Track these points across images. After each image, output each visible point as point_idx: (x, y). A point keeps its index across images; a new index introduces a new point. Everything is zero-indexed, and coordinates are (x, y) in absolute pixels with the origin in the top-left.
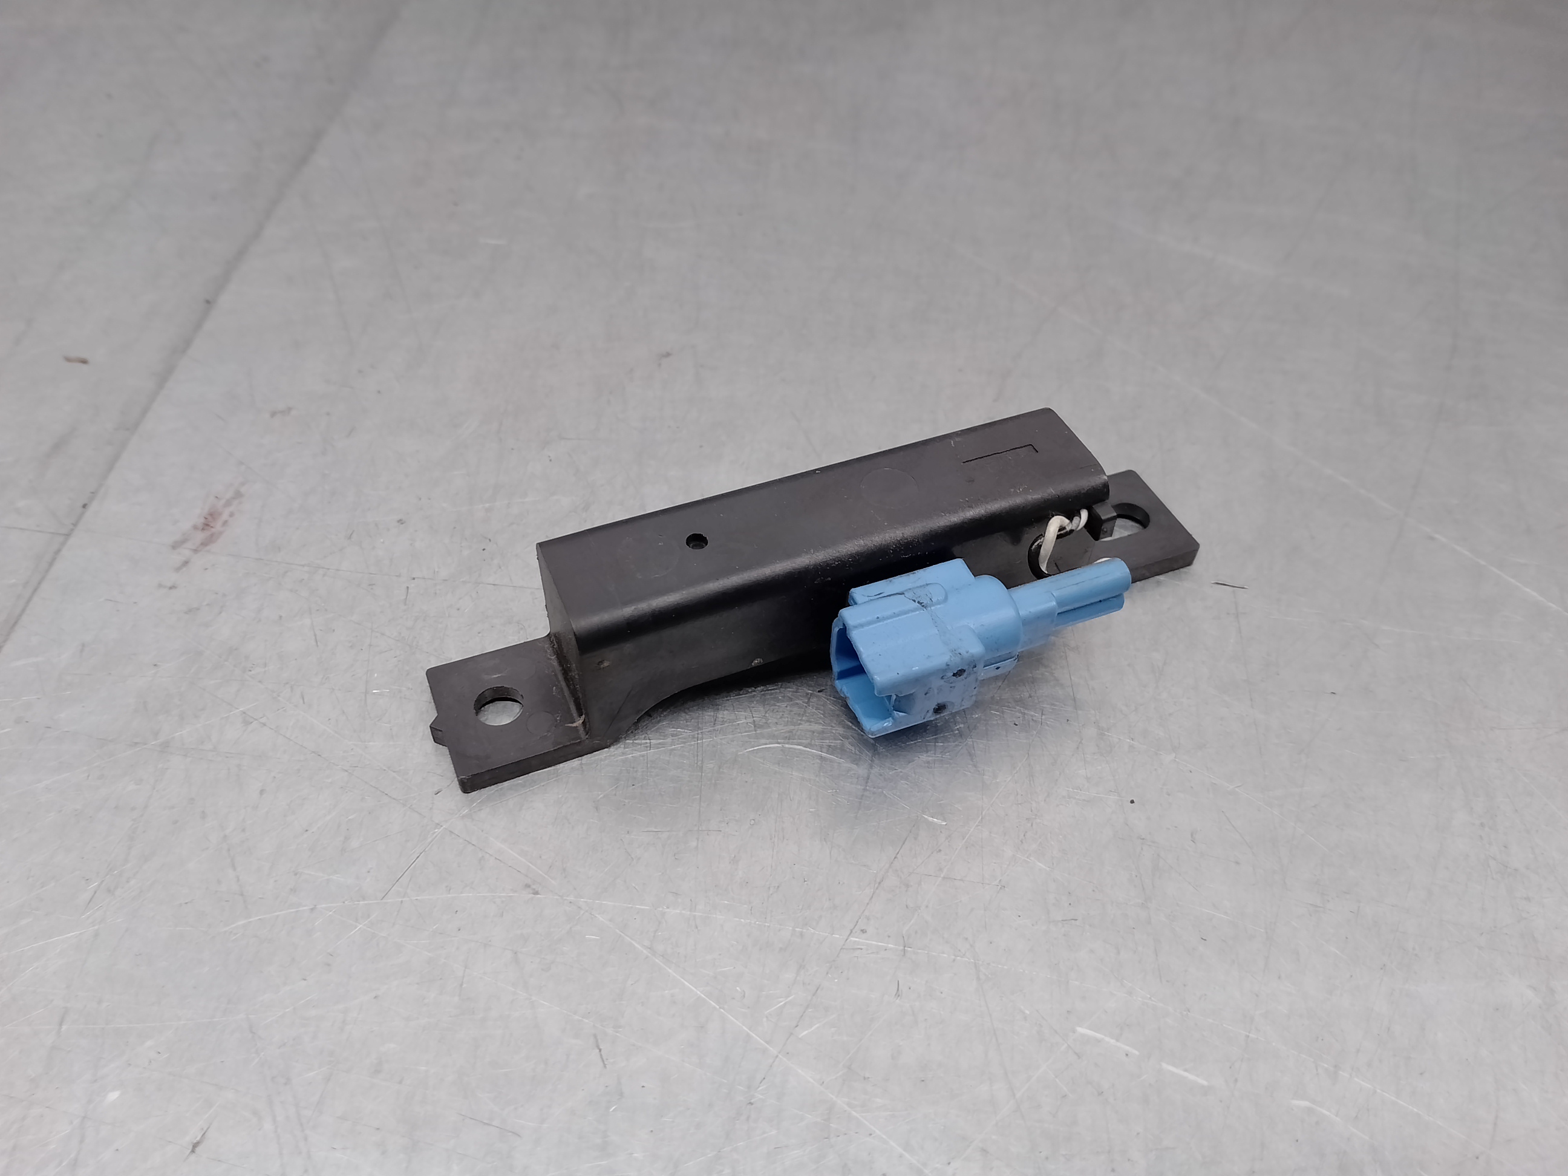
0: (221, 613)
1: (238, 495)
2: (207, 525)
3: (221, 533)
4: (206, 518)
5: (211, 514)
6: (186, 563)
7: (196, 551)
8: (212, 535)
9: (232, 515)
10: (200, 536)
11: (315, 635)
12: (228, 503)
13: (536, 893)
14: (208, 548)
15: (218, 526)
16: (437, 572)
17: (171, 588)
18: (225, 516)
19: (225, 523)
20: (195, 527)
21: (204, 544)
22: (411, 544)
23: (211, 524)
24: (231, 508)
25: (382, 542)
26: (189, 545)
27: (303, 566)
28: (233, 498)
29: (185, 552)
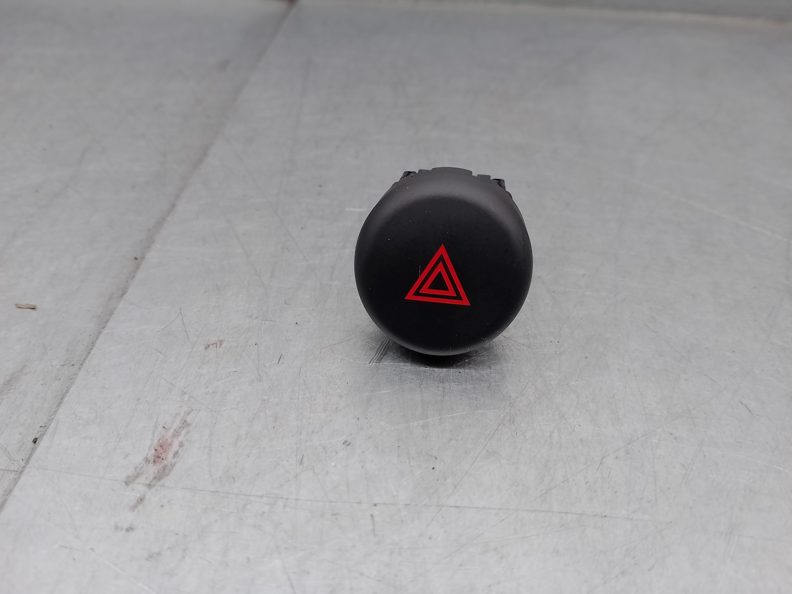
0: (184, 557)
1: (185, 424)
2: (159, 457)
3: (173, 465)
4: (156, 450)
5: (161, 446)
6: (141, 500)
7: (150, 486)
8: (164, 468)
9: (181, 445)
10: (152, 470)
11: (290, 580)
12: (177, 433)
14: (162, 482)
15: (169, 458)
16: (396, 495)
17: (127, 530)
18: (175, 448)
19: (176, 454)
20: (147, 460)
21: (159, 477)
22: (362, 467)
23: (163, 456)
24: (180, 438)
25: (335, 466)
26: (142, 479)
27: (261, 497)
28: (182, 428)
29: (139, 488)
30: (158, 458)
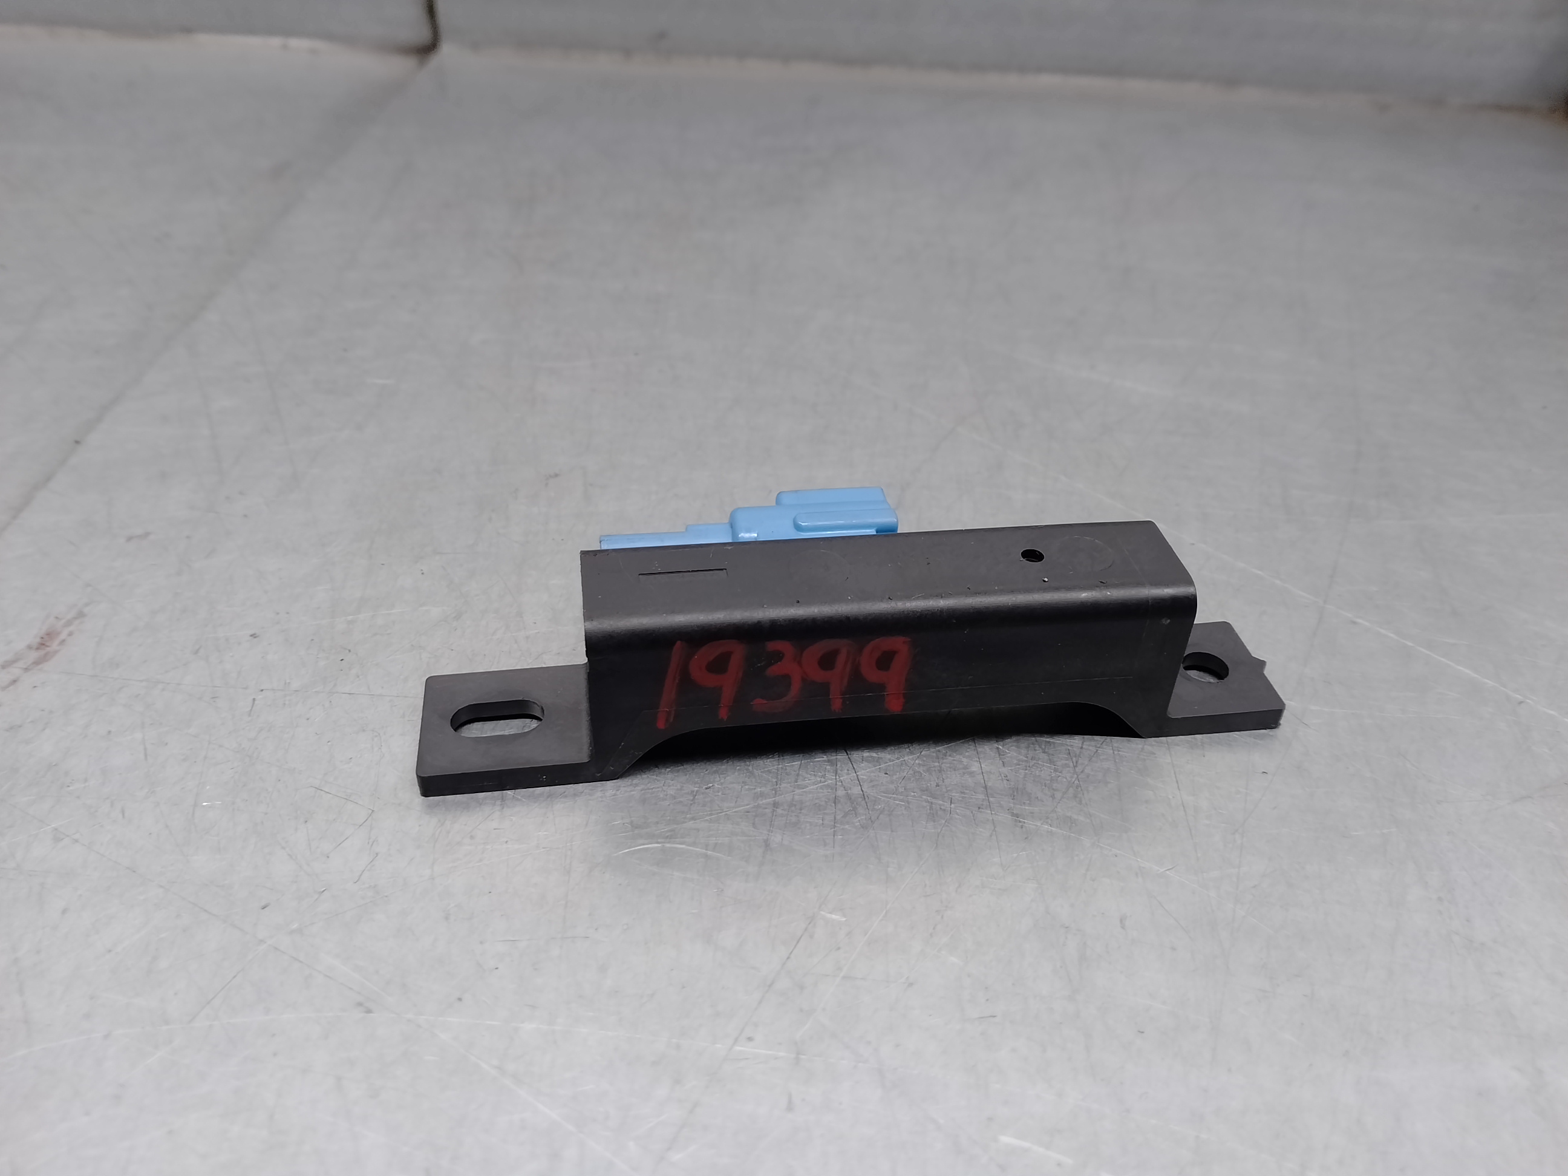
0: (44, 729)
1: (81, 615)
3: (56, 652)
4: (42, 638)
5: (48, 634)
6: (14, 682)
7: (26, 670)
8: (46, 654)
10: (34, 655)
11: (145, 749)
12: (69, 623)
13: (369, 1011)
14: (40, 666)
15: (55, 645)
16: (289, 683)
18: (63, 636)
19: (63, 642)
20: (30, 647)
21: (37, 663)
22: (263, 657)
23: (48, 644)
24: (71, 628)
25: (232, 656)
26: (21, 664)
27: (142, 681)
28: (75, 618)
29: (15, 671)
30: (42, 645)
